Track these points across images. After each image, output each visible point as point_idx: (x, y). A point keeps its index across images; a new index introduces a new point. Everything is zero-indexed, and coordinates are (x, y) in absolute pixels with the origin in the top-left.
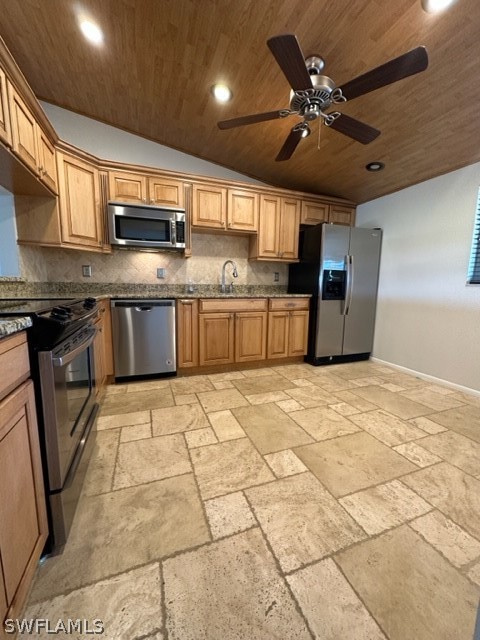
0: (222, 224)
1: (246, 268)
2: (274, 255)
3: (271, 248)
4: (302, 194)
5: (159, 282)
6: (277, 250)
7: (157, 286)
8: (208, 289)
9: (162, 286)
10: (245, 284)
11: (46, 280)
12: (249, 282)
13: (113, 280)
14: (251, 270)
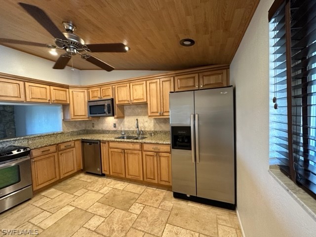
0: (128, 101)
1: (153, 121)
2: (158, 114)
3: (155, 110)
4: (173, 72)
5: (114, 129)
6: (159, 111)
7: (113, 131)
8: (133, 133)
9: (115, 131)
10: (153, 130)
11: (84, 129)
12: (155, 129)
13: (100, 129)
14: (155, 122)
